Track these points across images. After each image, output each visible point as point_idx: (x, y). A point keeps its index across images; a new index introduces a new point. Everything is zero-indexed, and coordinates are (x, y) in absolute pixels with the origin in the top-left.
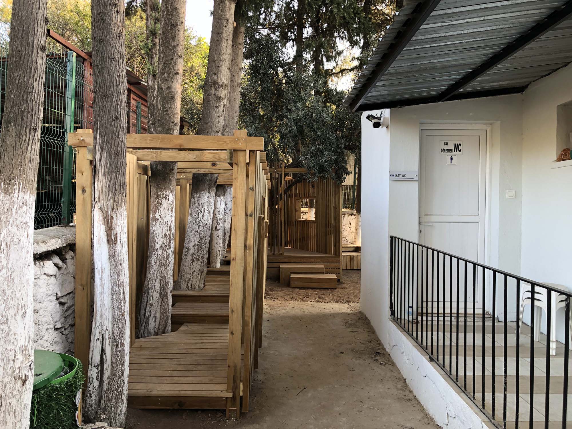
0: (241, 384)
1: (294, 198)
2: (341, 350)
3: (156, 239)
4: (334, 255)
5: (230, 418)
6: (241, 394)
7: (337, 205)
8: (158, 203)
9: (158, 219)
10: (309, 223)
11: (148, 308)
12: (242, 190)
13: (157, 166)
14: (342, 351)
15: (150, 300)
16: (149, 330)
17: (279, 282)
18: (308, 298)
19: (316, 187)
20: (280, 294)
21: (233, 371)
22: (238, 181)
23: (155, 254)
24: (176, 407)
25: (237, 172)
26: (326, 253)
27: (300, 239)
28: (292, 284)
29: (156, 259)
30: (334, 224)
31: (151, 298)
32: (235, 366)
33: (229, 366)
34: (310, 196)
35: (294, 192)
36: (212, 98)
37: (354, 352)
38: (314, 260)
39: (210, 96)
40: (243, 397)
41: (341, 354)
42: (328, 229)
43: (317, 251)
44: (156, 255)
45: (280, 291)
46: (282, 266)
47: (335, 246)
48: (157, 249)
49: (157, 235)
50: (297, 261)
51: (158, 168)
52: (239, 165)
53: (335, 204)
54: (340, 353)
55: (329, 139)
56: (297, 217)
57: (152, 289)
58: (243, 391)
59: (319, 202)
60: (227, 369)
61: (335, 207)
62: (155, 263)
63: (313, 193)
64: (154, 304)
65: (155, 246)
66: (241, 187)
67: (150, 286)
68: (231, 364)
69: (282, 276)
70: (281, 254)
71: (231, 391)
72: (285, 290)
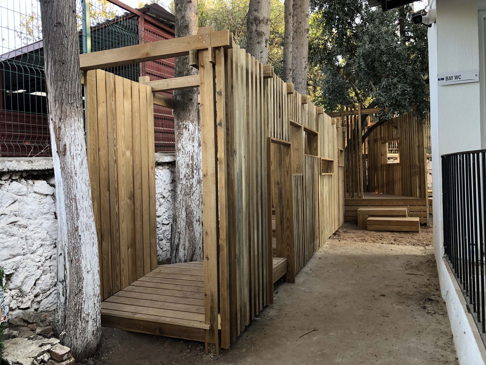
0: (219, 316)
1: (379, 143)
2: (384, 292)
3: (180, 169)
4: (419, 197)
5: (209, 352)
6: (219, 327)
7: (421, 143)
8: (179, 133)
9: (180, 150)
10: (394, 166)
11: (176, 236)
12: (209, 95)
13: (177, 97)
14: (384, 294)
15: (178, 228)
16: (180, 258)
17: (357, 225)
18: (381, 240)
19: (399, 128)
20: (352, 235)
21: (210, 300)
22: (205, 85)
23: (180, 183)
24: (157, 333)
25: (204, 75)
26: (411, 196)
27: (386, 184)
28: (369, 227)
29: (181, 188)
30: (418, 165)
31: (179, 226)
32: (212, 295)
33: (206, 295)
34: (394, 138)
35: (379, 136)
36: (254, 34)
37: (400, 296)
38: (395, 203)
39: (252, 33)
40: (222, 331)
41: (381, 297)
42: (412, 171)
43: (403, 195)
44: (181, 185)
45: (353, 233)
46: (361, 209)
47: (420, 188)
48: (182, 179)
49: (181, 165)
50: (377, 204)
51: (177, 98)
52: (205, 68)
53: (419, 143)
54: (381, 295)
55: (403, 71)
56: (382, 162)
57: (180, 218)
58: (221, 324)
59: (403, 142)
60: (204, 297)
61: (419, 147)
62: (181, 192)
63: (397, 134)
64: (182, 232)
65: (179, 176)
66: (208, 93)
67: (177, 214)
68: (208, 293)
69: (360, 218)
70: (360, 197)
71: (209, 322)
72: (360, 233)
